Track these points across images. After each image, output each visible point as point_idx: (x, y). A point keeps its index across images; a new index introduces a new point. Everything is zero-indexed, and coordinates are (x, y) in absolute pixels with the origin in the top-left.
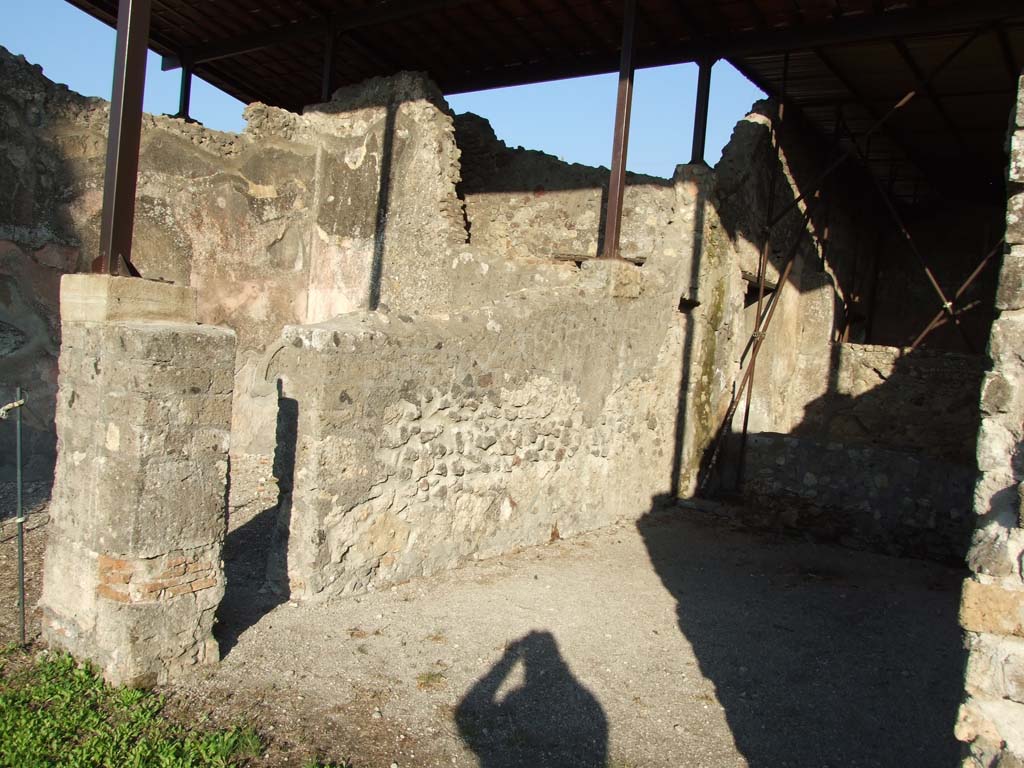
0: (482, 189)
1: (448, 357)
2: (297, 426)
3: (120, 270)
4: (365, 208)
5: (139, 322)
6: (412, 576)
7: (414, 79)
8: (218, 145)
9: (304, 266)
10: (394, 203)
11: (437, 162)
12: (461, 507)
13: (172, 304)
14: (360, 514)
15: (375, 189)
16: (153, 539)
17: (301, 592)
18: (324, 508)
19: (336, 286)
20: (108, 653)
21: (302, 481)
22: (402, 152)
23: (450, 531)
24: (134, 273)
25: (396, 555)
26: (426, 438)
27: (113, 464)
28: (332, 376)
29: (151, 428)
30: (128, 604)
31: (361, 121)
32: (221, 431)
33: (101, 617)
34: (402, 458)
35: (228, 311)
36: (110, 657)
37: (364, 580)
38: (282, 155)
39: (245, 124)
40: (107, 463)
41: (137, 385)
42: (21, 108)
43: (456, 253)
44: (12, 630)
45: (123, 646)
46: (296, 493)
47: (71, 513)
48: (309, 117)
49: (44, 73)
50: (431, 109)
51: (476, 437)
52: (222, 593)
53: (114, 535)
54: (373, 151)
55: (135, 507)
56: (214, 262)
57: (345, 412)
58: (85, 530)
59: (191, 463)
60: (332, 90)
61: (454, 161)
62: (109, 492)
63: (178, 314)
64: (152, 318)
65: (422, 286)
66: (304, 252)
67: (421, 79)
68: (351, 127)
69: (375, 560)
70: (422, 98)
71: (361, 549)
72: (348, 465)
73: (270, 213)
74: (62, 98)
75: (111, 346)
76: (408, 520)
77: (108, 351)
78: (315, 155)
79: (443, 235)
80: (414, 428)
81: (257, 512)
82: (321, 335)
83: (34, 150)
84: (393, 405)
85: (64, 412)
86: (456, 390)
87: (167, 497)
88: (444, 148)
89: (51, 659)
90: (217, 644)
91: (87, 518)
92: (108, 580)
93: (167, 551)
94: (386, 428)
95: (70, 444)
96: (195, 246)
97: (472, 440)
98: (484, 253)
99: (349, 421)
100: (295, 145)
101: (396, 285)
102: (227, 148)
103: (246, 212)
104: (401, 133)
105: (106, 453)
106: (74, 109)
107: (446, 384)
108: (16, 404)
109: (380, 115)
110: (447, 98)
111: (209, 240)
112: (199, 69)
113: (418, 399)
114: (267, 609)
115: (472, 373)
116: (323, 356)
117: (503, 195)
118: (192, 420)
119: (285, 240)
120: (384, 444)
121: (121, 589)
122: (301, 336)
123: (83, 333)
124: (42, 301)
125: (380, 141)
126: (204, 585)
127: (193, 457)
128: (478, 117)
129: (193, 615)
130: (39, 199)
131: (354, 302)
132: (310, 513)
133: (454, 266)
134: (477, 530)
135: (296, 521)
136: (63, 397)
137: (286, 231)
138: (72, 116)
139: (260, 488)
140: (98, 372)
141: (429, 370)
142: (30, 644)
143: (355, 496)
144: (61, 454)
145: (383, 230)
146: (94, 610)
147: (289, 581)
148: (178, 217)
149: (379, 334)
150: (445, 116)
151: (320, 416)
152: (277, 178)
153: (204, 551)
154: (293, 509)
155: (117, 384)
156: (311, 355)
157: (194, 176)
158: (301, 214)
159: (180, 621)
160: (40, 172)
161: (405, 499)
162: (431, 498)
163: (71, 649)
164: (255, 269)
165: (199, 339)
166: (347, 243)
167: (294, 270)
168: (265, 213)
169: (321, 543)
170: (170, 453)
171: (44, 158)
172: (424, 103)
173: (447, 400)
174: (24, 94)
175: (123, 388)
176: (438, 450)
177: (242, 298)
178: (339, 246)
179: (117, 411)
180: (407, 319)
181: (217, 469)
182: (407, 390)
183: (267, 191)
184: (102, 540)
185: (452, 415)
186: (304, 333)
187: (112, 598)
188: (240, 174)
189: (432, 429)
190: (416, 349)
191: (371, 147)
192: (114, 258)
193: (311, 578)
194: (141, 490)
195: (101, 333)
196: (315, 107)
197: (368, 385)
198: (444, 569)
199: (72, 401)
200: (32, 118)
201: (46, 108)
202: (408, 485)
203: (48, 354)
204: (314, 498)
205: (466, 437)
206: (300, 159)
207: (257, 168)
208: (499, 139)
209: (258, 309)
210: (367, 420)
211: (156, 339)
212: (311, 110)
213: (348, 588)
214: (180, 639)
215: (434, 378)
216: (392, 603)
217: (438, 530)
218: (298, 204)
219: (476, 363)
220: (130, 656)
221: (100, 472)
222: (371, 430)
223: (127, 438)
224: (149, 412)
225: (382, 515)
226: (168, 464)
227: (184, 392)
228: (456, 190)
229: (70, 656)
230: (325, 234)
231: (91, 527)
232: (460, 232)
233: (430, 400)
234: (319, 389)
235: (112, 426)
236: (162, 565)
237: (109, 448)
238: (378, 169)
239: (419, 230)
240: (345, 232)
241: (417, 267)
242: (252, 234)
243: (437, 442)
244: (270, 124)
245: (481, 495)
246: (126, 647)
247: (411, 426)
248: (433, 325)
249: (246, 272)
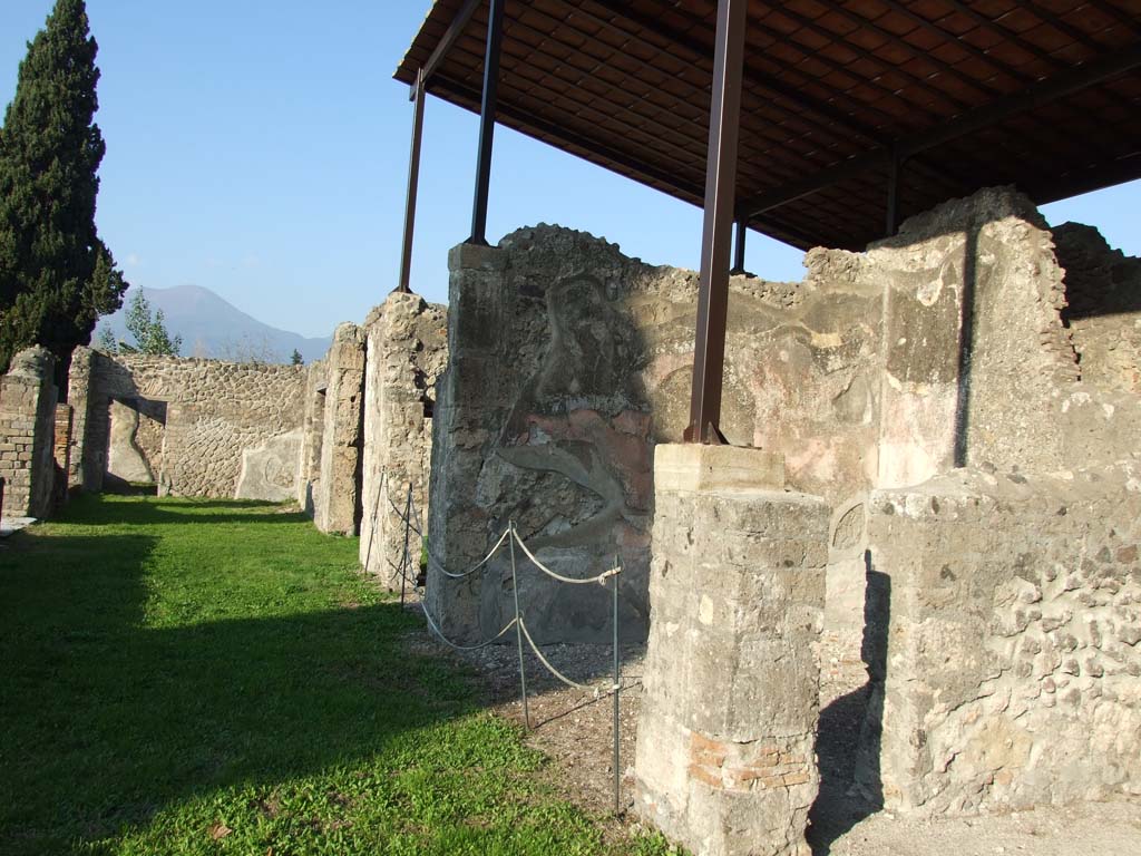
0: (1093, 312)
1: (1075, 526)
2: (889, 604)
3: (710, 438)
4: (945, 348)
5: (730, 491)
6: (1037, 802)
7: (998, 194)
8: (780, 296)
9: (873, 419)
10: (980, 339)
11: (1034, 287)
12: (1101, 717)
13: (761, 472)
14: (967, 715)
15: (955, 326)
16: (746, 722)
17: (898, 802)
18: (925, 703)
19: (911, 439)
20: (700, 839)
21: (897, 669)
22: (987, 280)
23: (1087, 751)
24: (724, 441)
25: (1016, 773)
26: (1050, 626)
27: (706, 638)
28: (931, 549)
29: (745, 603)
30: (721, 789)
31: (935, 252)
32: (815, 608)
33: (693, 799)
34: (1018, 649)
35: (792, 471)
36: (702, 845)
37: (975, 798)
38: (846, 299)
39: (806, 272)
40: (700, 637)
41: (731, 558)
42: (601, 286)
43: (1066, 394)
44: (606, 796)
45: (715, 835)
46: (889, 683)
47: (664, 684)
48: (874, 255)
49: (621, 251)
50: (1022, 226)
51: (1118, 627)
52: (816, 792)
53: (708, 714)
54: (951, 283)
55: (730, 686)
56: (778, 419)
57: (948, 590)
58: (678, 705)
59: (784, 642)
60: (898, 223)
61: (1058, 283)
62: (702, 667)
63: (766, 482)
64: (743, 487)
65: (1022, 436)
66: (873, 402)
67: (1005, 194)
68: (923, 259)
69: (988, 774)
70: (1010, 214)
71: (969, 759)
72: (952, 654)
73: (835, 363)
74: (637, 271)
75: (705, 515)
76: (1030, 728)
77: (702, 521)
78: (881, 296)
79: (1046, 372)
80: (1033, 613)
81: (834, 699)
82: (917, 501)
83: (612, 323)
84: (1005, 584)
85: (657, 581)
86: (1088, 567)
87: (760, 678)
88: (1043, 269)
89: (644, 834)
90: (810, 850)
91: (680, 692)
92: (700, 761)
93: (760, 738)
94: (998, 611)
95: (663, 614)
96: (758, 404)
97: (1112, 632)
98: (1107, 391)
99: (951, 602)
100: (859, 287)
101: (987, 436)
102: (787, 300)
103: (809, 364)
104: (985, 259)
105: (699, 626)
106: (646, 279)
107: (1073, 558)
108: (614, 572)
109: (957, 241)
110: (1041, 209)
111: (772, 396)
112: (752, 222)
113: (1038, 577)
114: (860, 817)
115: (1108, 545)
116: (920, 524)
117: (1125, 317)
118: (785, 596)
119: (850, 392)
120: (997, 631)
121: (713, 772)
122: (892, 502)
123: (677, 502)
124: (617, 466)
125: (959, 271)
126: (797, 780)
127: (786, 636)
128: (1082, 225)
129: (786, 812)
130: (617, 368)
131: (935, 457)
132: (908, 708)
133: (1065, 409)
134: (1126, 753)
135: (890, 715)
136: (656, 566)
137: (853, 380)
138: (644, 286)
139: (832, 669)
140: (691, 542)
141: (1051, 540)
142: (623, 815)
143: (961, 693)
144: (654, 624)
145: (968, 372)
146: (686, 790)
147: (881, 786)
148: (741, 375)
149: (985, 499)
150: (1041, 232)
151: (918, 595)
152: (841, 325)
153: (797, 741)
154: (886, 701)
155: (710, 555)
156: (905, 524)
157: (755, 331)
158: (868, 361)
159: (772, 817)
160: (617, 343)
161: (1024, 701)
162: (1059, 703)
163: (663, 828)
164: (820, 424)
165: (792, 508)
166: (924, 389)
167: (861, 424)
168: (830, 363)
169: (920, 746)
170: (764, 630)
171: (620, 329)
172: (1013, 220)
173: (1075, 579)
174: (604, 272)
175: (717, 561)
176: (1066, 642)
177: (807, 457)
178: (914, 394)
179: (709, 583)
180: (1019, 480)
181: (810, 650)
182: (1023, 566)
183: (831, 340)
184: (695, 717)
185: (1083, 598)
186: (895, 498)
187: (704, 780)
188: (802, 324)
189: (1058, 616)
190: (1033, 516)
191: (949, 278)
192: (705, 426)
193: (910, 786)
194: (736, 668)
195: (694, 502)
196: (879, 243)
197: (973, 559)
198: (1081, 799)
199: (664, 572)
200: (610, 292)
201: (622, 282)
202: (1028, 683)
203: (622, 517)
204: (912, 690)
205: (1103, 627)
206: (866, 301)
207: (820, 316)
208: (1113, 248)
209: (825, 468)
210: (973, 600)
211: (751, 510)
212: (875, 248)
213: (954, 806)
214: (772, 837)
215: (1058, 551)
216: (1015, 833)
217: (1071, 745)
218: (864, 350)
219: (1113, 533)
220: (723, 849)
221: (693, 645)
222: (979, 613)
223: (721, 612)
224: (743, 586)
225: (997, 718)
226: (762, 642)
227: (778, 565)
228: (1061, 318)
229: (662, 835)
230: (897, 381)
231: (683, 701)
232: (1070, 367)
233: (1053, 579)
234: (916, 563)
235: (705, 598)
236: (755, 750)
237: (702, 621)
238: (958, 303)
239: (1014, 370)
240: (920, 377)
241: (1015, 413)
242: (816, 387)
243: (1065, 631)
244: (831, 268)
245: (1130, 706)
246: (719, 836)
247: (1029, 610)
248: (1053, 486)
249: (811, 428)
